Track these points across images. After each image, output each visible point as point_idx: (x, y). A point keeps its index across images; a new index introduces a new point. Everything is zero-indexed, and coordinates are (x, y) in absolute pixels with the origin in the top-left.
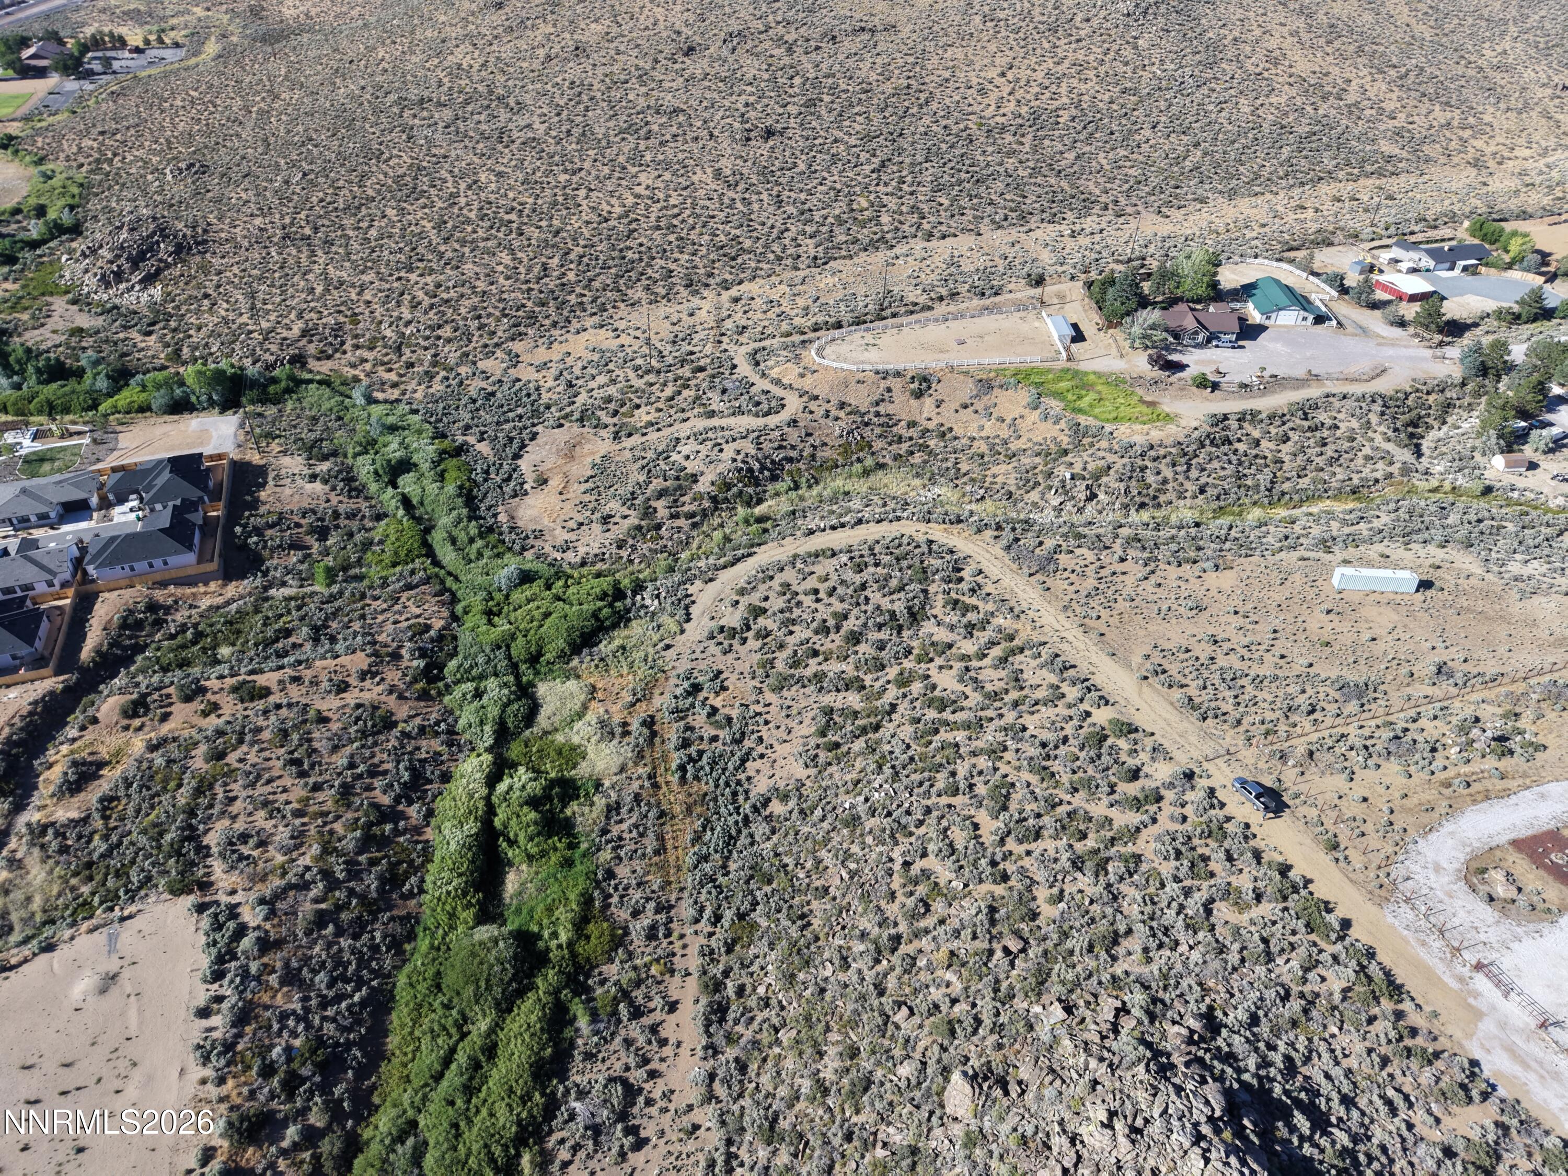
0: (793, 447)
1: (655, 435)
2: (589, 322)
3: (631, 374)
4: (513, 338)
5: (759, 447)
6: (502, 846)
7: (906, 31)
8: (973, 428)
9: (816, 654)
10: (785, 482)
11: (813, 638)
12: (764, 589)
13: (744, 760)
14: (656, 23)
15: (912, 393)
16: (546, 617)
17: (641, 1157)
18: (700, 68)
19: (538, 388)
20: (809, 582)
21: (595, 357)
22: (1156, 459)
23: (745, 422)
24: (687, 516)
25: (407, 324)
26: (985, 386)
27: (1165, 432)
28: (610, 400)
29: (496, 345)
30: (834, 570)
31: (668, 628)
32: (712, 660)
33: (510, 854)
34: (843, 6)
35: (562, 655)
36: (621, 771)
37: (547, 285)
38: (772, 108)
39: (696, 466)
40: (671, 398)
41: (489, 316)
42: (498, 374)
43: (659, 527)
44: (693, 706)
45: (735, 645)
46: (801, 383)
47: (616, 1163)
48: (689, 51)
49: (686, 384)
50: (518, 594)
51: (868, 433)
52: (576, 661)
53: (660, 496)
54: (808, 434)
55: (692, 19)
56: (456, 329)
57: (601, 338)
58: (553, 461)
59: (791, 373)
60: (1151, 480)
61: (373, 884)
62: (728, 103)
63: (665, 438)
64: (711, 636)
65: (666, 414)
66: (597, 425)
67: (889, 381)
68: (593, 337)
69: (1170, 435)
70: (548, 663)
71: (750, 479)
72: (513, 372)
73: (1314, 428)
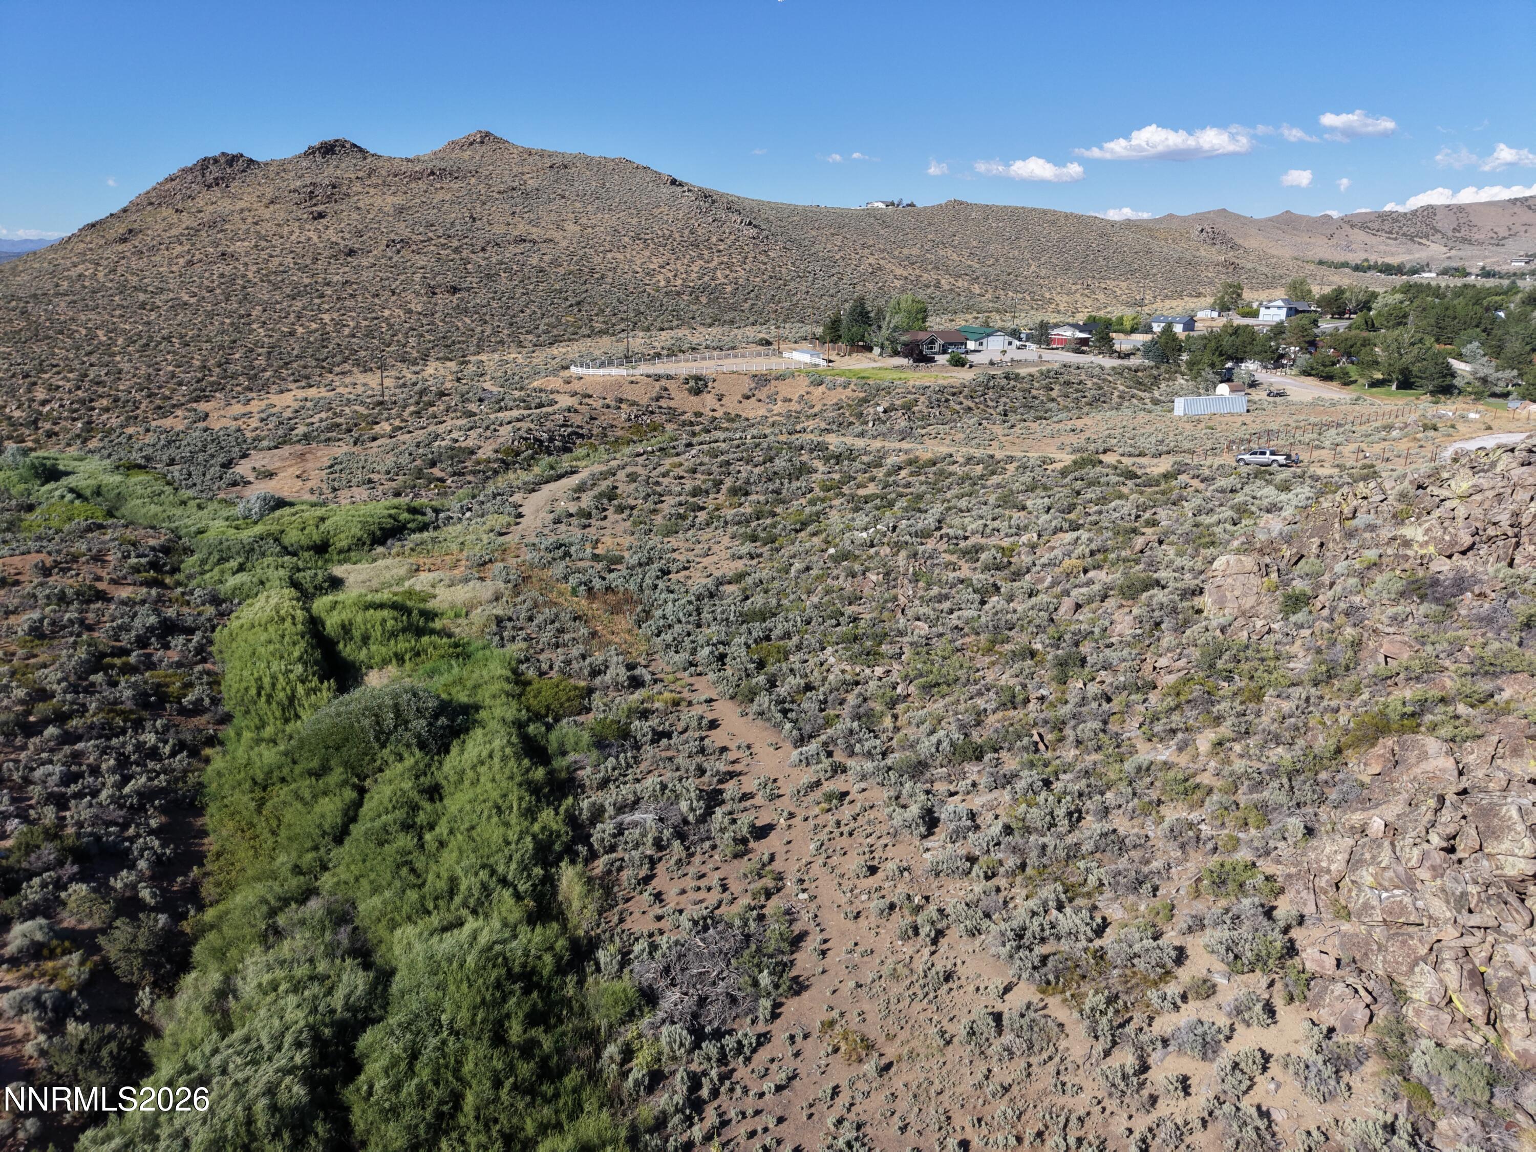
0: (581, 427)
1: (407, 436)
2: (292, 386)
3: (357, 408)
4: (197, 400)
5: (541, 424)
6: (347, 650)
7: (565, 243)
8: (762, 412)
9: (703, 508)
10: (580, 452)
11: (692, 500)
12: (609, 482)
13: (665, 572)
14: (309, 239)
15: (690, 391)
16: (323, 519)
17: (773, 842)
18: (365, 262)
19: (239, 430)
20: (661, 469)
21: (309, 404)
22: (954, 394)
23: (515, 413)
24: (474, 473)
25: (44, 403)
26: (761, 380)
27: (951, 381)
28: (338, 425)
29: (174, 406)
30: (688, 459)
31: (496, 521)
32: (571, 533)
33: (363, 655)
34: (499, 229)
35: (359, 543)
36: (497, 599)
37: (231, 368)
38: (450, 279)
39: (470, 443)
40: (418, 413)
41: (160, 387)
42: (181, 427)
43: (442, 480)
44: (567, 554)
45: (593, 522)
46: (568, 388)
47: (736, 856)
48: (351, 252)
49: (431, 404)
50: (278, 513)
51: (657, 418)
52: (380, 549)
53: (433, 464)
54: (592, 418)
55: (347, 236)
56: (116, 400)
57: (312, 392)
58: (278, 465)
59: (555, 383)
60: (958, 407)
61: (125, 693)
62: (402, 277)
63: (420, 435)
64: (557, 521)
65: (413, 422)
66: (329, 439)
67: (663, 382)
68: (301, 394)
69: (956, 382)
70: (340, 552)
71: (540, 447)
72: (201, 425)
73: (1068, 383)
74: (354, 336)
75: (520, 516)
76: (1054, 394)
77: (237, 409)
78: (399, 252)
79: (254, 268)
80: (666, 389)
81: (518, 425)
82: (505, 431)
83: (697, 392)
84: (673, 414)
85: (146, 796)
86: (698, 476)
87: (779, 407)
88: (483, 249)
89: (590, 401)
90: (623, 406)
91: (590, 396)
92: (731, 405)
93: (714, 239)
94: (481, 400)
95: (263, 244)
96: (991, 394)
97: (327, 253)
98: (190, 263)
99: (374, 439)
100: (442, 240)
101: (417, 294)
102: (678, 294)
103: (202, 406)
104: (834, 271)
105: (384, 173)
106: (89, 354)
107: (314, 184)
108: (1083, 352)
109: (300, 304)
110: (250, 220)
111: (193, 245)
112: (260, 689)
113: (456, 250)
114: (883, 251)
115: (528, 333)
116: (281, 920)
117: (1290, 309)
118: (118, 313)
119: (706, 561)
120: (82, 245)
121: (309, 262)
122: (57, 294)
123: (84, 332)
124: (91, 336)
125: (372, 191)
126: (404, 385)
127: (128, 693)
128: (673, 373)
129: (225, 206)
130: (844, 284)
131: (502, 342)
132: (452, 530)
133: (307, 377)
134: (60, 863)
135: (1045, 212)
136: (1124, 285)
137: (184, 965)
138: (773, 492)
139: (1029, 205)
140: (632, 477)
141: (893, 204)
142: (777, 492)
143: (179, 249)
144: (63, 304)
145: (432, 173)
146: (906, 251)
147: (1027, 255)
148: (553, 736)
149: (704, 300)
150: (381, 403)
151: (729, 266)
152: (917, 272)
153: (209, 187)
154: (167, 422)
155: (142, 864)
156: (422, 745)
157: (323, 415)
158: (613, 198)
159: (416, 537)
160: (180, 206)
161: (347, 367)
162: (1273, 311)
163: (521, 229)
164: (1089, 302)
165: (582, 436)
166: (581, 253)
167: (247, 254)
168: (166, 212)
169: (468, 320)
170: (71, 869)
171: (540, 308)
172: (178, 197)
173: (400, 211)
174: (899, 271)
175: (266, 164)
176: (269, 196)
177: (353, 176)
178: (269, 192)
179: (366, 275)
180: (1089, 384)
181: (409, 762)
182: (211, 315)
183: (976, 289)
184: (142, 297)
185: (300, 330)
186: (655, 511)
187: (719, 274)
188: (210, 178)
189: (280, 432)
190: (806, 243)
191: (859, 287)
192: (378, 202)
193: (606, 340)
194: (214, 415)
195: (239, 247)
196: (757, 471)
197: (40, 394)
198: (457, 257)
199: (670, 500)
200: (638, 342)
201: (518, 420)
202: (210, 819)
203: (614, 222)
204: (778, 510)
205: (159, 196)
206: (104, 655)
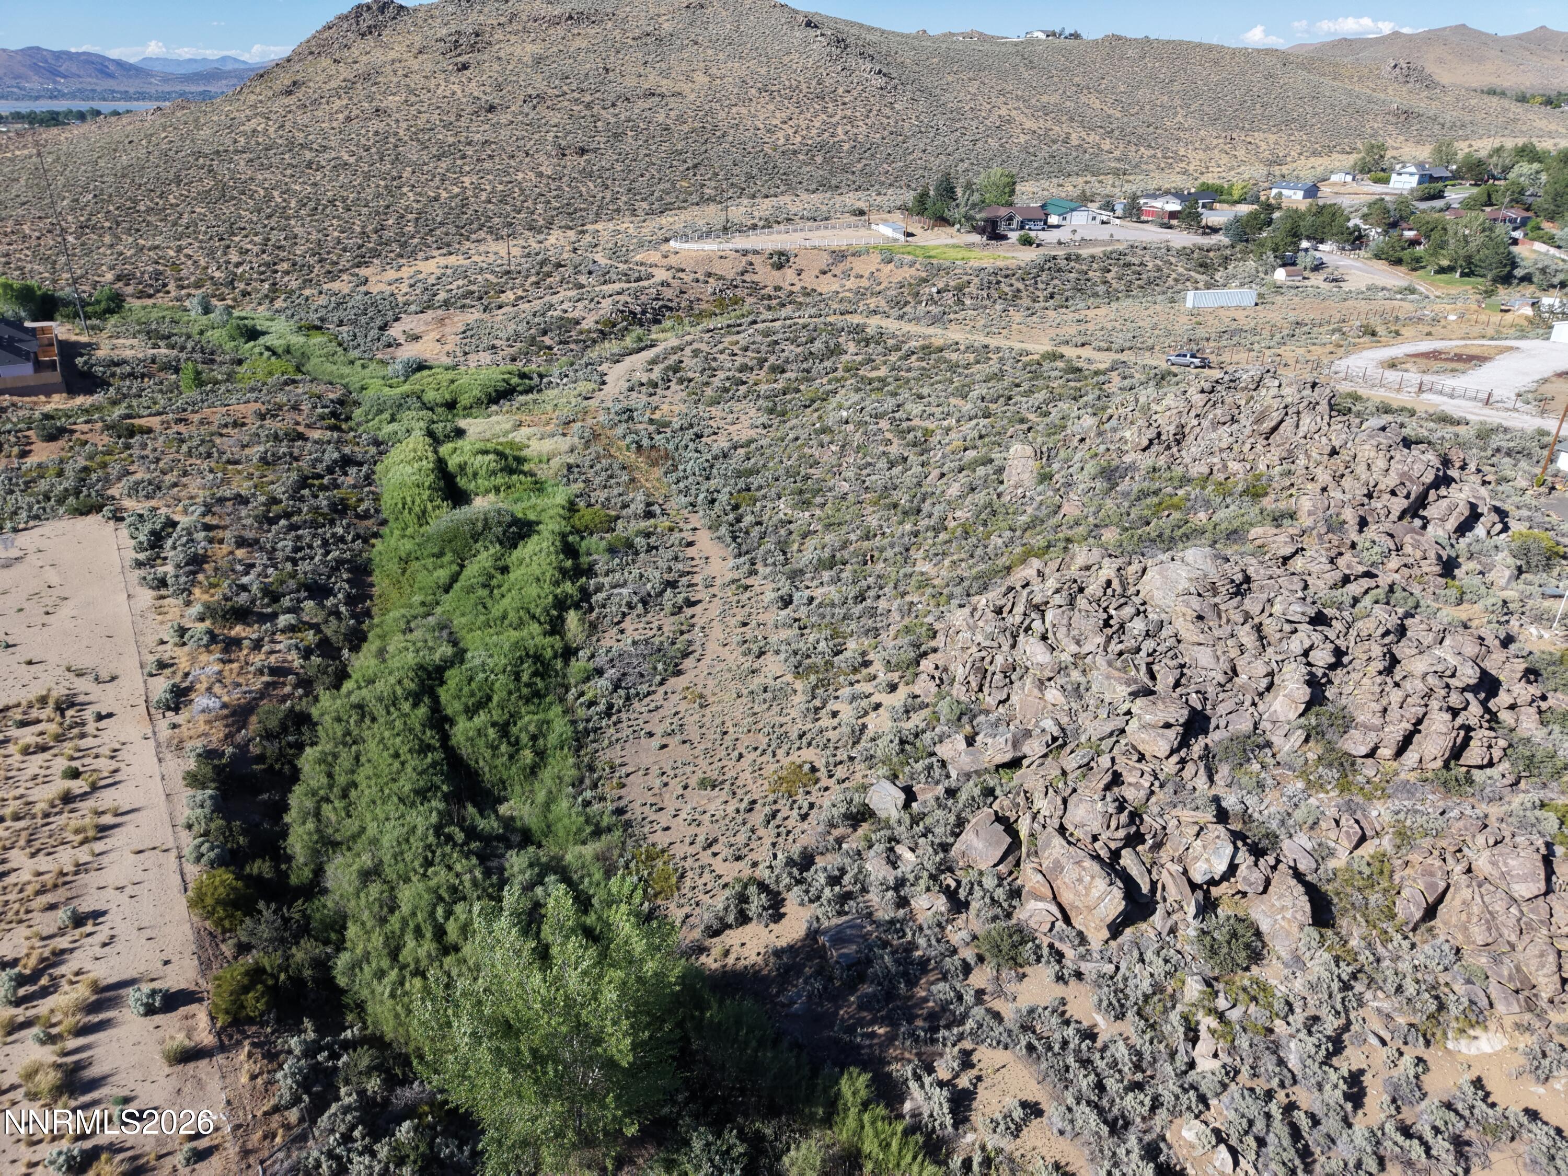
0: (671, 301)
1: (527, 305)
2: (436, 253)
3: (489, 277)
4: (358, 266)
5: (637, 298)
6: (462, 482)
7: (692, 97)
8: (835, 287)
9: (744, 383)
10: (668, 323)
11: (738, 375)
12: (676, 357)
13: (699, 436)
14: (454, 93)
15: (773, 265)
16: (453, 381)
17: (698, 609)
18: (504, 118)
19: (392, 295)
20: (720, 347)
21: (449, 271)
22: (1006, 276)
23: (617, 286)
24: (577, 342)
25: (238, 265)
26: (839, 256)
27: (1008, 263)
28: (472, 293)
29: (341, 271)
30: (743, 339)
31: (584, 387)
32: (639, 400)
33: (472, 486)
34: (631, 82)
35: (479, 402)
36: (572, 451)
37: (386, 234)
38: (581, 139)
39: (576, 314)
40: (537, 284)
41: (329, 253)
42: (346, 291)
43: (550, 348)
44: (631, 418)
45: (658, 391)
46: (665, 262)
47: (673, 614)
48: (491, 109)
49: (549, 275)
50: (418, 375)
51: (739, 292)
52: (494, 408)
53: (545, 333)
54: (682, 292)
55: (488, 90)
56: (294, 265)
57: (452, 260)
58: (423, 328)
59: (654, 257)
60: (1007, 289)
61: (323, 501)
62: (537, 136)
63: (537, 305)
64: (631, 389)
65: (534, 292)
66: (463, 306)
67: (750, 257)
68: (443, 261)
69: (1012, 263)
70: (465, 409)
71: (634, 319)
72: (363, 289)
73: (1128, 265)
74: (490, 202)
75: (604, 383)
76: (1109, 276)
77: (391, 274)
78: (535, 107)
79: (404, 125)
80: (751, 264)
81: (617, 298)
82: (607, 304)
83: (779, 267)
84: (755, 288)
85: (340, 562)
86: (749, 353)
87: (851, 284)
88: (614, 105)
89: (681, 275)
90: (711, 280)
91: (683, 271)
92: (809, 280)
93: (840, 91)
94: (590, 273)
95: (413, 99)
96: (1044, 276)
97: (469, 109)
98: (349, 119)
99: (500, 307)
100: (576, 95)
101: (549, 155)
102: (795, 152)
103: (363, 272)
104: (958, 125)
105: (525, 18)
106: (269, 217)
107: (458, 33)
108: (1171, 227)
109: (444, 165)
110: (400, 73)
111: (350, 99)
112: (404, 504)
113: (588, 106)
114: (1018, 98)
115: (643, 200)
116: (413, 625)
117: (1422, 176)
118: (289, 172)
119: (732, 429)
120: (253, 97)
121: (453, 119)
122: (237, 152)
123: (262, 192)
124: (269, 198)
125: (513, 39)
126: (528, 255)
127: (325, 503)
128: (759, 247)
129: (378, 56)
130: (966, 142)
131: (618, 211)
132: (551, 393)
133: (448, 245)
134: (298, 591)
135: (1210, 48)
136: (1272, 138)
137: (364, 639)
138: (804, 370)
139: (1196, 39)
140: (696, 353)
141: (1054, 34)
142: (808, 371)
143: (338, 104)
144: (242, 163)
145: (571, 18)
146: (1045, 99)
147: (1178, 102)
148: (583, 544)
149: (819, 159)
150: (508, 272)
151: (851, 120)
152: (1049, 124)
153: (363, 35)
154: (336, 286)
155: (340, 596)
156: (501, 543)
157: (460, 282)
158: (745, 43)
159: (522, 398)
160: (337, 56)
161: (482, 234)
162: (1405, 177)
163: (652, 80)
164: (1225, 159)
165: (670, 309)
166: (707, 107)
167: (399, 110)
168: (325, 62)
169: (591, 185)
170: (304, 594)
171: (659, 171)
172: (336, 46)
173: (538, 61)
174: (1029, 124)
175: (415, 10)
176: (417, 46)
177: (495, 23)
178: (418, 41)
179: (504, 133)
180: (1150, 265)
181: (492, 551)
182: (368, 177)
183: (1106, 145)
184: (308, 155)
185: (444, 195)
186: (707, 384)
187: (840, 130)
188: (364, 26)
189: (425, 298)
190: (938, 91)
191: (980, 144)
192: (518, 51)
193: (712, 208)
194: (373, 279)
195: (392, 101)
196: (799, 350)
197: (234, 257)
198: (588, 113)
199: (721, 375)
200: (738, 211)
201: (619, 293)
202: (376, 577)
203: (743, 72)
204: (802, 387)
205: (319, 46)
206: (307, 478)
